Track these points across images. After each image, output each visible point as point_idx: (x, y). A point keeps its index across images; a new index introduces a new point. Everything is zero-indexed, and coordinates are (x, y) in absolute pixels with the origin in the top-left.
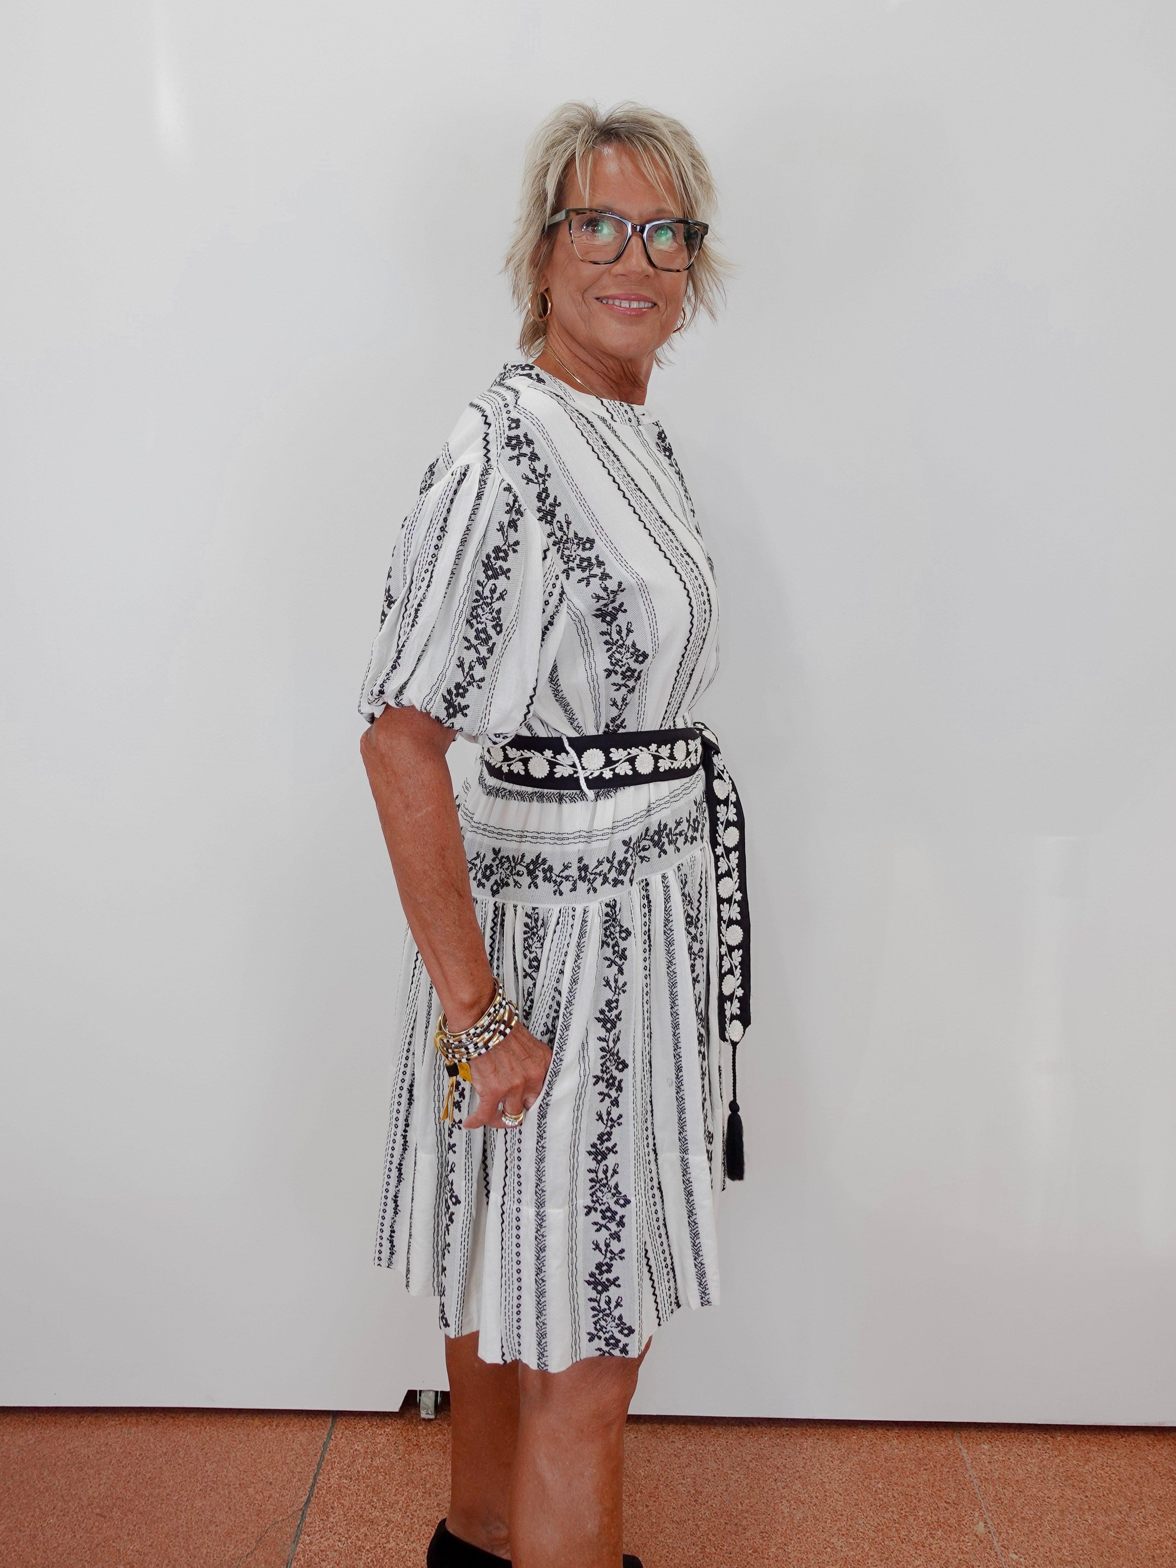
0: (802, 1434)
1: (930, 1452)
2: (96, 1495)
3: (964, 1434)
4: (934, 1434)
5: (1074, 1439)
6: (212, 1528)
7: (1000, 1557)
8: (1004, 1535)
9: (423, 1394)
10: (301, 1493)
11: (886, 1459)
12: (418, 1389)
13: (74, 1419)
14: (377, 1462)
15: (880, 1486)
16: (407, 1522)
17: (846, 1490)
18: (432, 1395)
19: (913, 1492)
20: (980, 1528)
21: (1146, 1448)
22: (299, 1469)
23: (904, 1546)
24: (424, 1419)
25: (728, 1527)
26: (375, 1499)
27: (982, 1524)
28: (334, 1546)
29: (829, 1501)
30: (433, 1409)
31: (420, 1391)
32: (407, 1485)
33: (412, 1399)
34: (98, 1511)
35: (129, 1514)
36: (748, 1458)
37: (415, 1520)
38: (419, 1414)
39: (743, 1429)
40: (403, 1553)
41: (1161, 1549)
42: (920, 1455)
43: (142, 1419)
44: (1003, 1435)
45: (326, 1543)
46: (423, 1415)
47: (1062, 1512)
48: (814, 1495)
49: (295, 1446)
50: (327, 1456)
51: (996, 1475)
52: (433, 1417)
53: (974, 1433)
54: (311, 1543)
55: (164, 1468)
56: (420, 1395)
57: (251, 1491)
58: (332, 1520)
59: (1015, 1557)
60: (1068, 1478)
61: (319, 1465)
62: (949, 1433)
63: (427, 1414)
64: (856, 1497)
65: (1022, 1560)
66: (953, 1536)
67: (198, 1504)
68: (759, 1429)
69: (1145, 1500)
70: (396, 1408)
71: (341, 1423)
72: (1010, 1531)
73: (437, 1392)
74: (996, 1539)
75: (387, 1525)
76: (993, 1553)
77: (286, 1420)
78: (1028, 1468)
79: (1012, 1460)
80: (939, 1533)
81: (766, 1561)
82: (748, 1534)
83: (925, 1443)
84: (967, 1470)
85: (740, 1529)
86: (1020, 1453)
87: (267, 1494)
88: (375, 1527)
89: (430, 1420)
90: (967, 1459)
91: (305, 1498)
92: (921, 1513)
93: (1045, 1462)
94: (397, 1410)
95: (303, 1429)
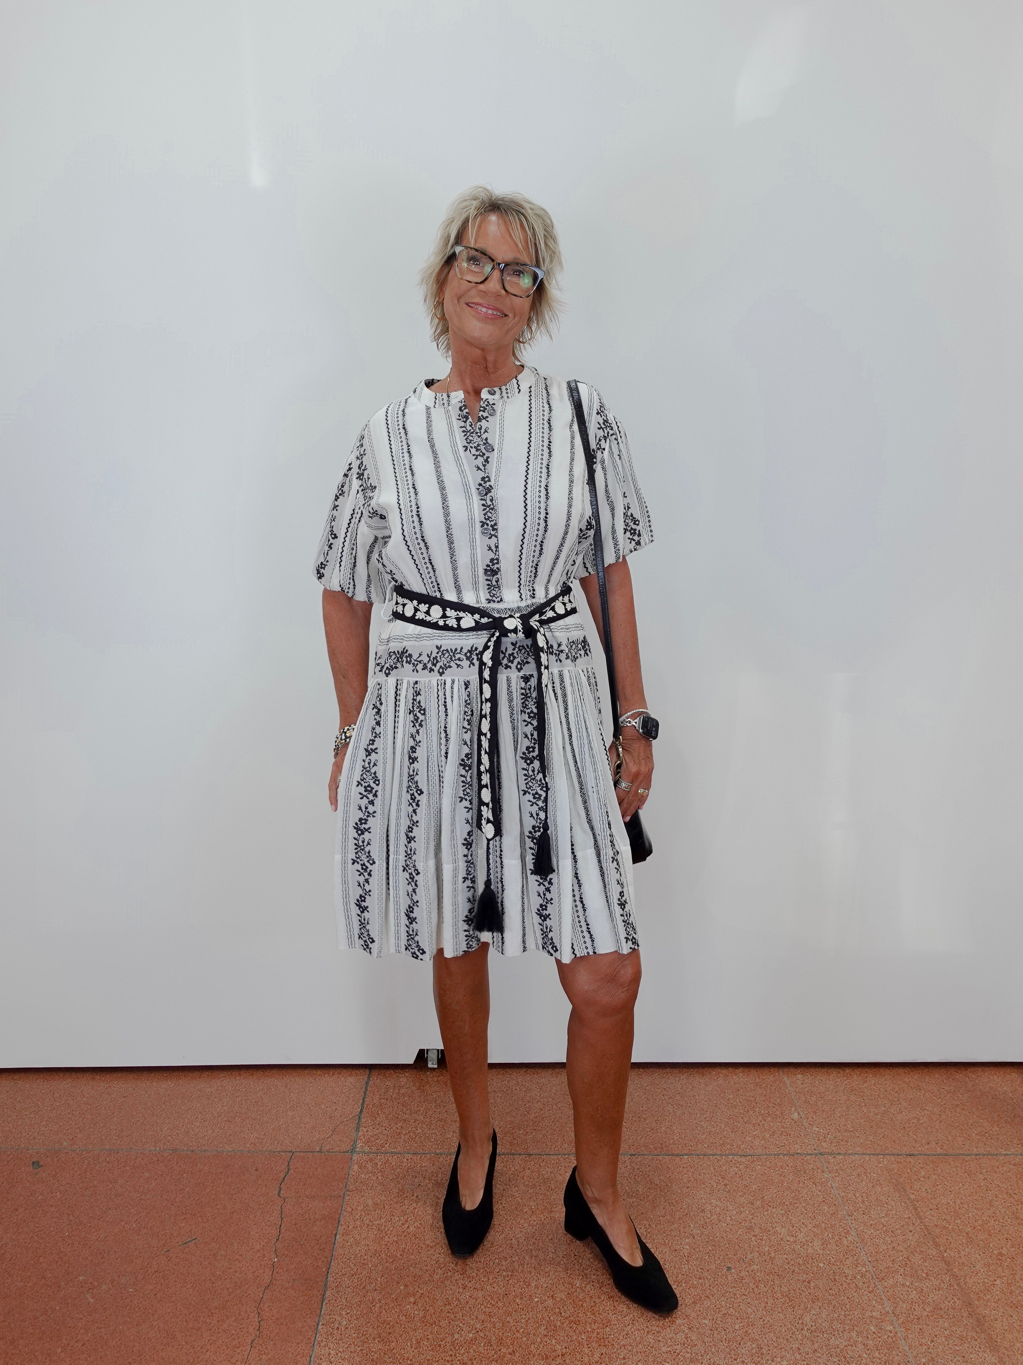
0: (680, 1072)
1: (763, 1079)
2: (222, 1111)
3: (786, 1070)
4: (766, 1071)
5: (857, 1071)
6: (302, 1125)
7: (807, 1129)
8: (810, 1119)
9: (429, 1052)
10: (356, 1107)
11: (735, 1083)
12: (425, 1048)
13: (196, 1074)
14: (403, 1091)
15: (731, 1096)
16: (428, 1120)
17: (709, 1099)
18: (436, 1052)
19: (753, 1099)
20: (795, 1116)
21: (904, 1075)
22: (352, 1095)
23: (746, 1125)
24: (430, 1068)
25: (634, 1119)
26: (404, 1109)
27: (796, 1114)
28: (382, 1132)
29: (699, 1105)
30: (436, 1061)
31: (427, 1050)
32: (424, 1102)
33: (422, 1055)
34: (226, 1119)
35: (247, 1120)
36: (645, 1085)
37: (433, 1119)
38: (427, 1064)
39: (641, 1070)
40: (427, 1135)
41: (909, 1123)
42: (757, 1081)
43: (242, 1072)
44: (811, 1070)
45: (377, 1131)
46: (430, 1065)
47: (848, 1107)
48: (688, 1102)
49: (347, 1084)
50: (369, 1088)
51: (806, 1090)
52: (436, 1066)
53: (792, 1069)
54: (367, 1131)
55: (263, 1097)
56: (427, 1054)
57: (323, 1107)
58: (378, 1120)
59: (817, 1129)
60: (852, 1091)
61: (365, 1093)
62: (776, 1070)
63: (433, 1064)
64: (715, 1102)
65: (821, 1130)
66: (777, 1120)
67: (290, 1113)
68: (652, 1069)
69: (901, 1100)
70: (411, 1061)
71: (375, 1073)
72: (814, 1117)
73: (438, 1050)
74: (805, 1121)
75: (414, 1122)
76: (803, 1128)
77: (339, 1071)
78: (827, 1086)
79: (816, 1082)
80: (769, 1118)
81: (660, 1134)
82: (647, 1121)
83: (760, 1075)
84: (787, 1087)
85: (642, 1119)
86: (822, 1079)
87: (334, 1108)
88: (407, 1122)
89: (434, 1069)
90: (788, 1082)
91: (359, 1110)
92: (757, 1109)
93: (838, 1083)
94: (412, 1063)
95: (350, 1075)
